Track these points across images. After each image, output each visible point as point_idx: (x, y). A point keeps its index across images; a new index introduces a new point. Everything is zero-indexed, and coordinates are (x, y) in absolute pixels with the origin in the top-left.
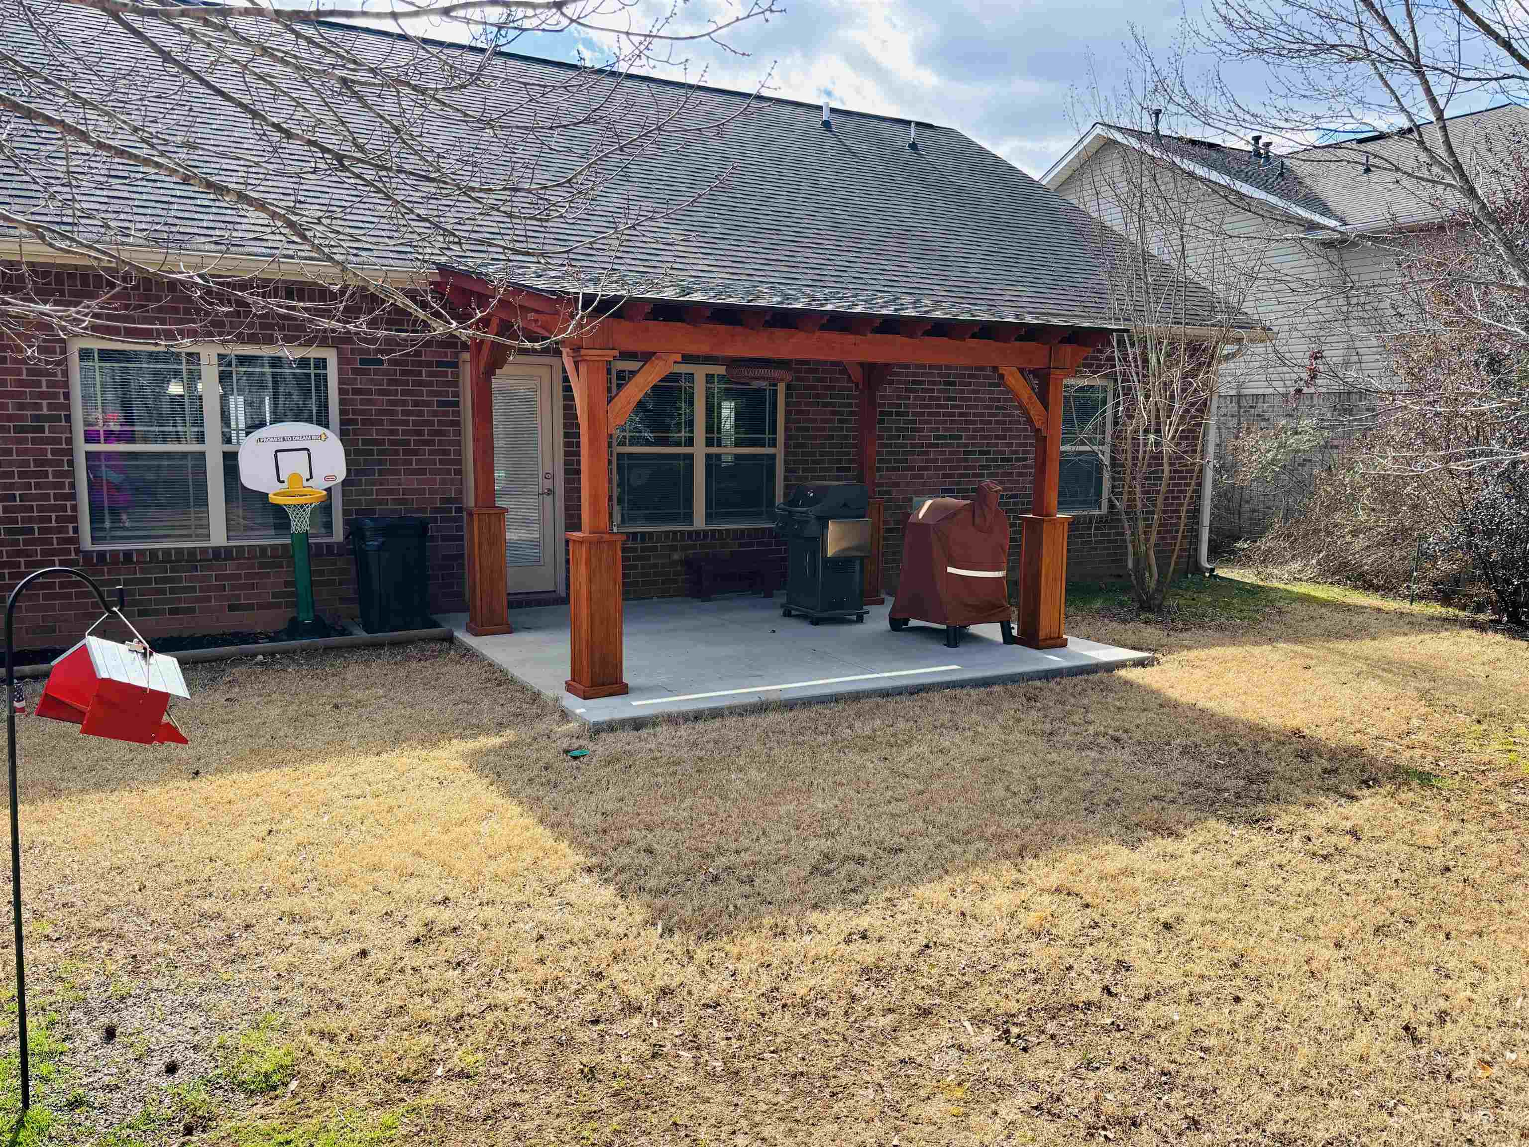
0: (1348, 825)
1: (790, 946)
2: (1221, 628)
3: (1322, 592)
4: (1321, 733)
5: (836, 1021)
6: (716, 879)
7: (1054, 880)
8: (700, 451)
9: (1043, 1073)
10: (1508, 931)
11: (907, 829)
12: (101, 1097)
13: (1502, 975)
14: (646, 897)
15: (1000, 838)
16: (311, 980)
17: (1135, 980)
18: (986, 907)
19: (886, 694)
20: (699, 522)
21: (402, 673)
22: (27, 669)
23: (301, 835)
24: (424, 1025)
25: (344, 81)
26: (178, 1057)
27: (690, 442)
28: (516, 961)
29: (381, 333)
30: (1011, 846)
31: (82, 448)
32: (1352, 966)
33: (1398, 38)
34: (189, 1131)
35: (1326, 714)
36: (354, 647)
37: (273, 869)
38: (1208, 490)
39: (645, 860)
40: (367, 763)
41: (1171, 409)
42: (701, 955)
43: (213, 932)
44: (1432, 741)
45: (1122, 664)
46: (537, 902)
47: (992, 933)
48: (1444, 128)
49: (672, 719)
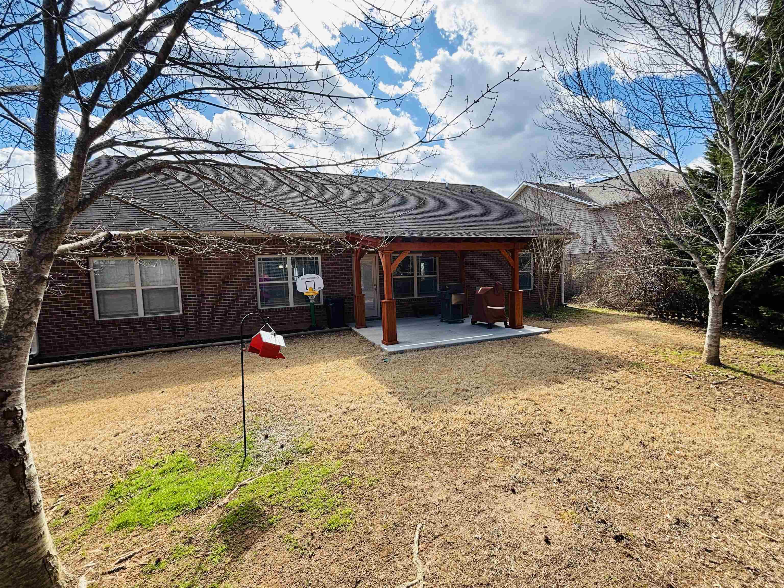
0: (615, 379)
1: (449, 415)
2: (570, 322)
3: (600, 310)
4: (604, 352)
5: (463, 438)
6: (426, 396)
7: (525, 396)
8: (415, 276)
9: (526, 454)
10: (672, 412)
11: (480, 382)
12: (264, 454)
13: (671, 426)
14: (406, 401)
15: (509, 384)
16: (317, 423)
17: (553, 427)
18: (505, 405)
19: (472, 343)
20: (416, 296)
21: (339, 339)
22: (245, 340)
23: (314, 384)
24: (347, 436)
25: (323, 185)
26: (284, 443)
27: (413, 274)
28: (372, 419)
29: (333, 248)
30: (512, 387)
31: (259, 283)
32: (620, 422)
33: (613, 151)
34: (287, 464)
35: (604, 347)
36: (326, 333)
37: (306, 392)
38: (563, 282)
39: (406, 390)
40: (330, 363)
41: (550, 259)
42: (423, 418)
43: (292, 410)
44: (639, 354)
45: (541, 333)
46: (376, 402)
47: (507, 412)
48: (629, 175)
49: (411, 351)
